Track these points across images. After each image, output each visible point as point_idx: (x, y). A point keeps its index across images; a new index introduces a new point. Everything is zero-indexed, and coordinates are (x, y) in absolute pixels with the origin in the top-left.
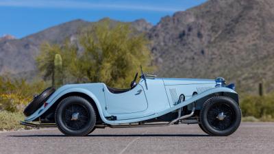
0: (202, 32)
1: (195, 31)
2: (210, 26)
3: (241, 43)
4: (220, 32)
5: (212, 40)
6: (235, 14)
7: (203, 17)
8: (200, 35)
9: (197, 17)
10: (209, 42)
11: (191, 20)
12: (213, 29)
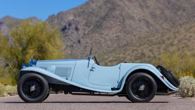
0: (79, 27)
1: (73, 26)
2: (84, 22)
3: (107, 35)
4: (92, 27)
5: (86, 32)
6: (103, 14)
7: (79, 16)
8: (77, 29)
9: (75, 16)
10: (84, 34)
11: (71, 18)
12: (86, 25)
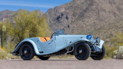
0: (68, 16)
1: (65, 16)
2: (72, 13)
3: (87, 22)
4: (77, 16)
5: (73, 20)
6: (85, 8)
7: (69, 9)
8: (67, 18)
9: (66, 9)
10: (72, 21)
11: (63, 10)
12: (74, 15)
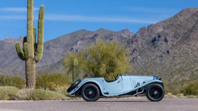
0: (168, 38)
1: (163, 38)
2: (173, 34)
3: (194, 46)
4: (180, 38)
5: (175, 43)
6: (190, 26)
7: (168, 28)
8: (166, 40)
9: (164, 28)
10: (173, 45)
11: (160, 30)
12: (175, 36)
